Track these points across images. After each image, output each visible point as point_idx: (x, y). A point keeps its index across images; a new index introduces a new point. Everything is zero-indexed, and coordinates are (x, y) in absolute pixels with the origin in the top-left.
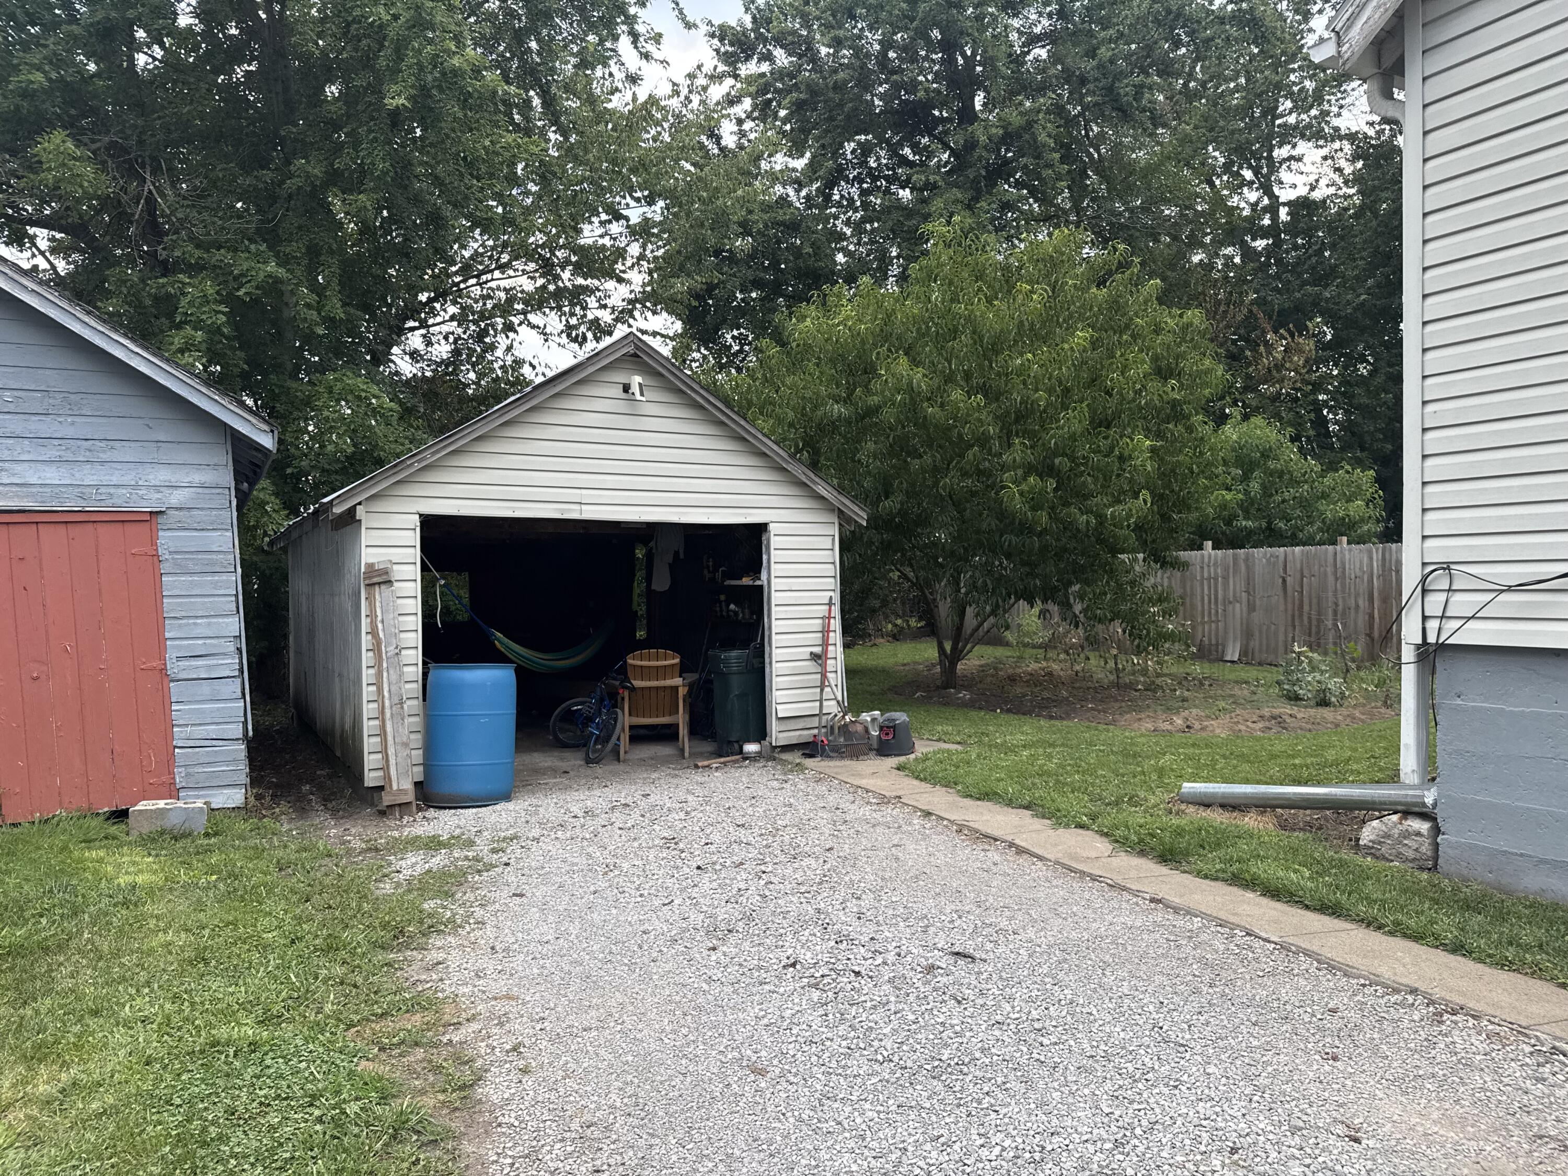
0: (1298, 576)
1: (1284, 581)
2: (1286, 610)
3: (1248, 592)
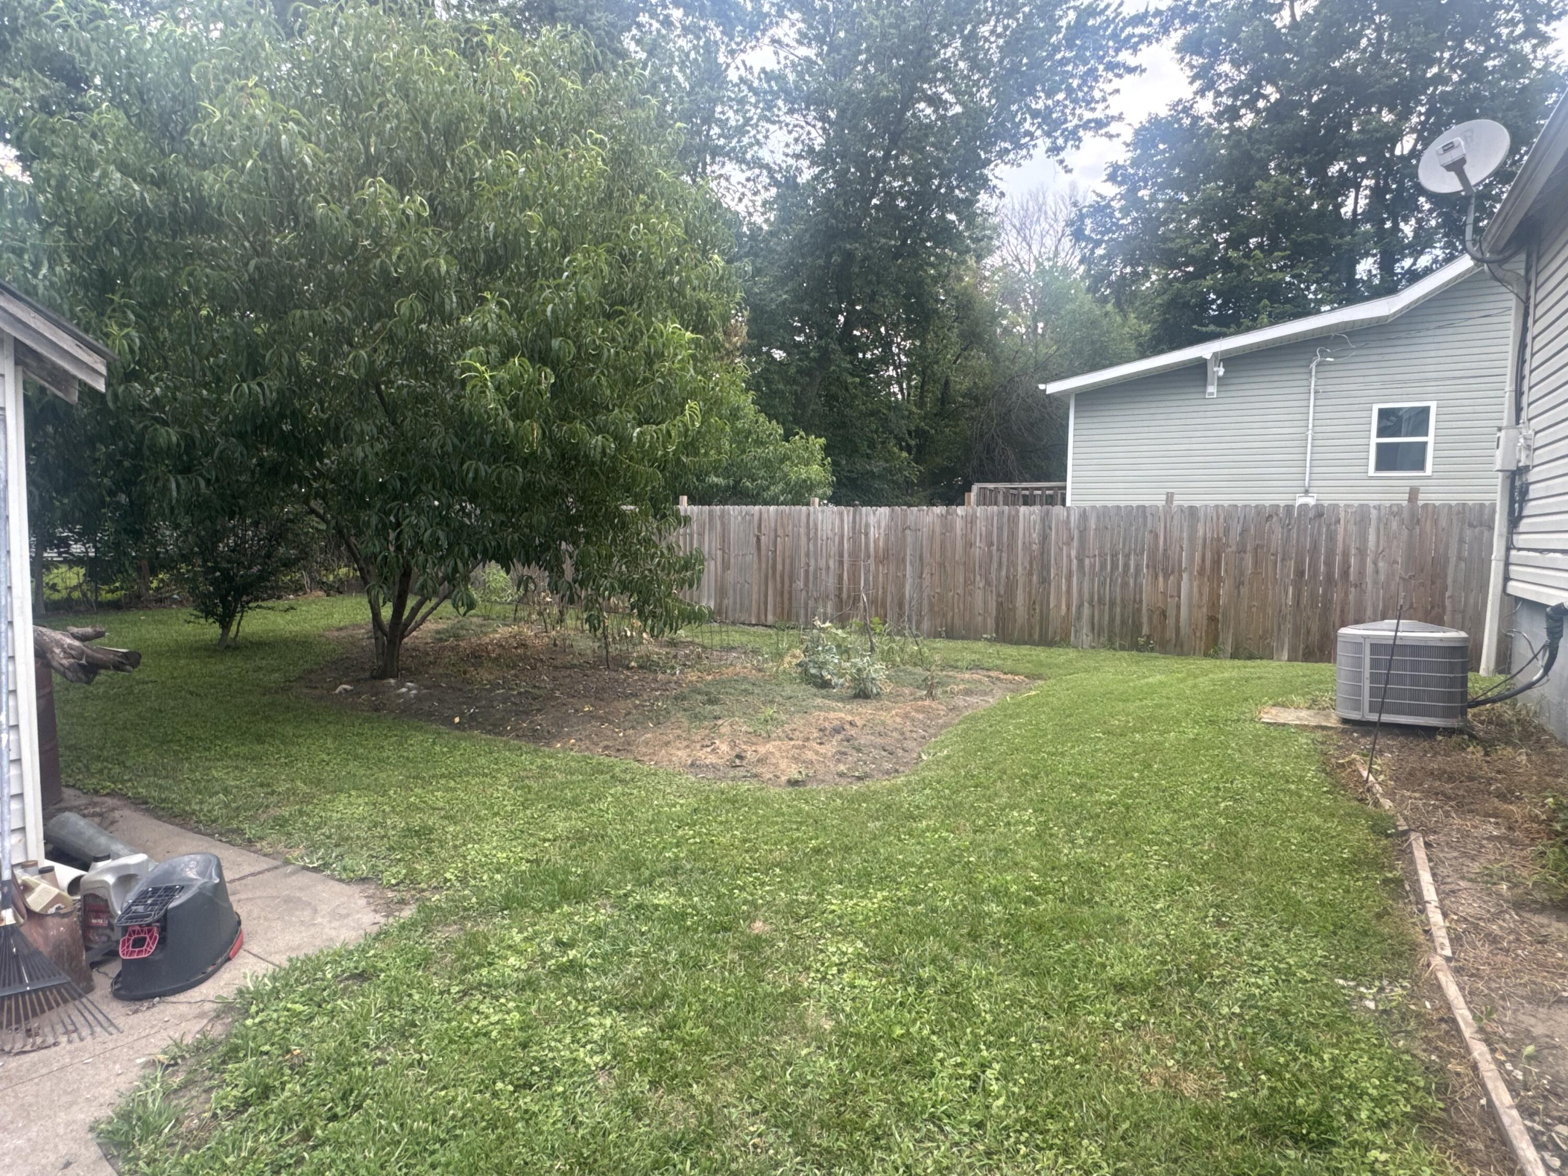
0: (772, 535)
1: (758, 540)
2: (760, 569)
3: (722, 549)
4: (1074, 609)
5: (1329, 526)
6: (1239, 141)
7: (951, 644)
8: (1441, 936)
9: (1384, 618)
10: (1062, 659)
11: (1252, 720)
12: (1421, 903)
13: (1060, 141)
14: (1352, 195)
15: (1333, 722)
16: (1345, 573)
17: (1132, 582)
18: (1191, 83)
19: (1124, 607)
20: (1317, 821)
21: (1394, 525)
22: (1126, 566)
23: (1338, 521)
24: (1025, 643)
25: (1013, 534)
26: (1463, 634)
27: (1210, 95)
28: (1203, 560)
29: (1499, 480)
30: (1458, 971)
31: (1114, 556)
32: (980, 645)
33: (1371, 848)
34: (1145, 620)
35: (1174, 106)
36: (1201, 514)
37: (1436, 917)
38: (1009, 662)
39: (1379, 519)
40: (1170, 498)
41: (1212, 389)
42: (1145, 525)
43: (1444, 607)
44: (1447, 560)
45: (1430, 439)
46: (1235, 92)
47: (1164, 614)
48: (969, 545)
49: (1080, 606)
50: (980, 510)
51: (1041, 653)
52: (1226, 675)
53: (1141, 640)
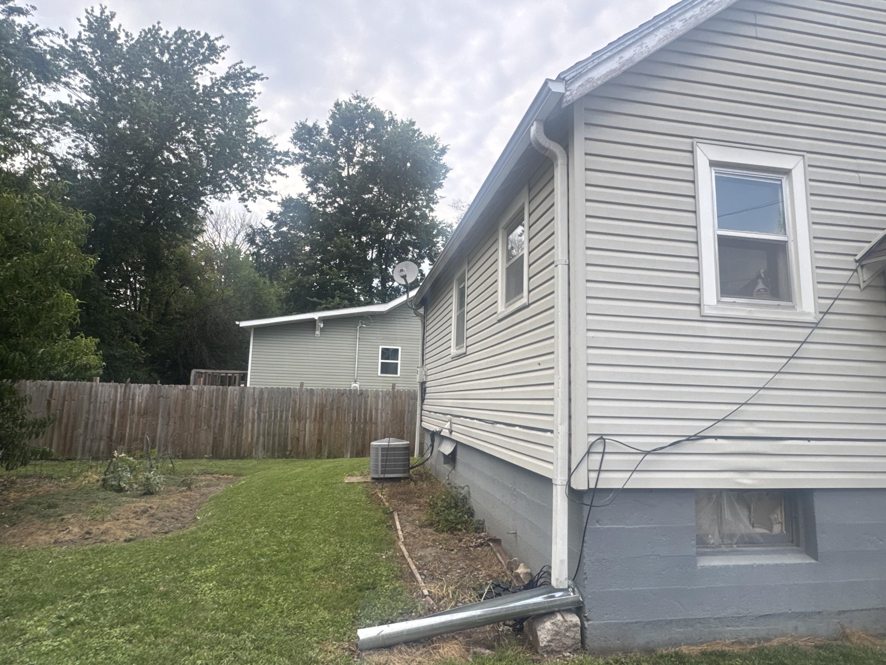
0: (61, 400)
1: (49, 403)
4: (255, 439)
5: (365, 398)
6: (327, 219)
7: (186, 462)
8: (401, 537)
9: (384, 438)
10: (250, 465)
11: (341, 482)
12: (396, 530)
13: (246, 196)
14: (371, 252)
15: (369, 480)
16: (371, 418)
17: (284, 424)
18: (307, 187)
19: (279, 437)
20: (367, 512)
21: (388, 398)
22: (281, 416)
23: (368, 397)
24: (228, 458)
25: (224, 401)
26: (408, 442)
27: (315, 194)
28: (316, 414)
29: (418, 386)
30: (405, 545)
31: (276, 411)
32: (204, 461)
33: (383, 518)
34: (289, 442)
35: (300, 195)
36: (315, 392)
37: (400, 533)
38: (223, 469)
39: (382, 396)
40: (302, 384)
41: (318, 332)
42: (291, 397)
43: (404, 431)
44: (405, 411)
45: (399, 362)
46: (326, 197)
47: (298, 439)
48: (199, 406)
49: (258, 438)
50: (206, 388)
51: (239, 463)
52: (328, 465)
53: (288, 453)
